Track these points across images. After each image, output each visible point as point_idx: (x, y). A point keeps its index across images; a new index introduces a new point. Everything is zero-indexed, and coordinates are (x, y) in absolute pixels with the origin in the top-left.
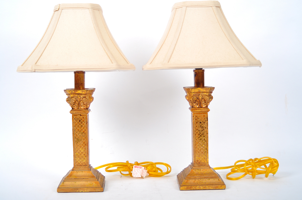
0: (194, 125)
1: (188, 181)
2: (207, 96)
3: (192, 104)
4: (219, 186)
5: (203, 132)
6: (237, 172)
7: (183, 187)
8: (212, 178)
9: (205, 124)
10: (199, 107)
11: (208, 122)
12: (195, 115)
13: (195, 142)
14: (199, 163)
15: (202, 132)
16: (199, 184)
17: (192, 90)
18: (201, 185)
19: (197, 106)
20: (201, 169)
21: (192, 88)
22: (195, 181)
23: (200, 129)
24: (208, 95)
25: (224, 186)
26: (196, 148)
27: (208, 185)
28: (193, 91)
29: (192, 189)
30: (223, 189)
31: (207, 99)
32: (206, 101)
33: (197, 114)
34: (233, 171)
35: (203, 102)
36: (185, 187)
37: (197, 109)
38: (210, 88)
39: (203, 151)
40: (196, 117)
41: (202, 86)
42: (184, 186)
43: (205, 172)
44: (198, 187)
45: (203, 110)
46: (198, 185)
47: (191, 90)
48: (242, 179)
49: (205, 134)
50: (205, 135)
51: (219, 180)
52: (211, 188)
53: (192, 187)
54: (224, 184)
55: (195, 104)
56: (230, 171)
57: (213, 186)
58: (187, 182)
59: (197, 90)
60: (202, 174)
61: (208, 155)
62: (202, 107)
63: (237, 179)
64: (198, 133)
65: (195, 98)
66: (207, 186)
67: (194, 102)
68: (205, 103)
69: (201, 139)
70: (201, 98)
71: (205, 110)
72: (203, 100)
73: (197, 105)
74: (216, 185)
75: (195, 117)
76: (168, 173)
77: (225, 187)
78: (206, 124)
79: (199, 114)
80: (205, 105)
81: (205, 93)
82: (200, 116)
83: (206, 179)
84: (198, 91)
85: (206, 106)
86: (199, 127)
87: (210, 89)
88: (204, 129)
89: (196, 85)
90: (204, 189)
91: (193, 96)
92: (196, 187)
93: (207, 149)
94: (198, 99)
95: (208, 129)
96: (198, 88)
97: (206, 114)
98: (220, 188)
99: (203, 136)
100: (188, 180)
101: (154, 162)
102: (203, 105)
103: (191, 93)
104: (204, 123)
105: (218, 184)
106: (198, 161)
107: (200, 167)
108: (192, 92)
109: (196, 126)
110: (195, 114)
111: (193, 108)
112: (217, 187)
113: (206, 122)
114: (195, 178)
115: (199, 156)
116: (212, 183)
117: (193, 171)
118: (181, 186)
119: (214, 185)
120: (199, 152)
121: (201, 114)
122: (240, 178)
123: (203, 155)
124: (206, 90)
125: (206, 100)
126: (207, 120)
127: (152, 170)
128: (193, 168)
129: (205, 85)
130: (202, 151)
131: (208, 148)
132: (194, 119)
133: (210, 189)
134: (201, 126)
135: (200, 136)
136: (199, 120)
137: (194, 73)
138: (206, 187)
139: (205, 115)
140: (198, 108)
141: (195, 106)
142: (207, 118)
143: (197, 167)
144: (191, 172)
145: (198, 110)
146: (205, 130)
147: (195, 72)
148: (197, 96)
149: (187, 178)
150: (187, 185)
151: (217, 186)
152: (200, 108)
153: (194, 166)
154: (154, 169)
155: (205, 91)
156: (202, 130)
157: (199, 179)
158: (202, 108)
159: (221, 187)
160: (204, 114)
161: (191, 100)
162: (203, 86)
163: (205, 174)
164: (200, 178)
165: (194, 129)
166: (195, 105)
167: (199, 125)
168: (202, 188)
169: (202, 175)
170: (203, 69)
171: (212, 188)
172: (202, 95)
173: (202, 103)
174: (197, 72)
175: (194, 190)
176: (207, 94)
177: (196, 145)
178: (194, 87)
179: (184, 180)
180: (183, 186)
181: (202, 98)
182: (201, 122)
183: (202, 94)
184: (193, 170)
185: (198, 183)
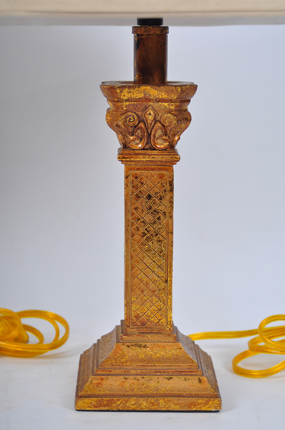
0: (129, 204)
1: (104, 382)
2: (170, 112)
3: (124, 136)
4: (200, 401)
5: (157, 226)
6: (267, 352)
7: (87, 400)
8: (180, 373)
9: (163, 201)
10: (147, 147)
11: (172, 197)
12: (132, 172)
13: (132, 257)
14: (143, 324)
15: (154, 226)
16: (136, 392)
17: (121, 92)
18: (142, 396)
19: (140, 146)
20: (147, 344)
21: (125, 85)
22: (123, 382)
23: (149, 218)
24: (175, 111)
25: (216, 401)
26: (134, 276)
27: (164, 396)
28: (126, 94)
29: (114, 406)
30: (214, 410)
31: (170, 123)
32: (169, 128)
33: (138, 169)
34: (254, 348)
35: (159, 133)
36: (93, 401)
37: (139, 154)
38: (181, 86)
39: (155, 288)
40: (136, 178)
41: (157, 80)
42: (89, 396)
43: (158, 355)
44: (133, 402)
45: (159, 158)
46: (133, 396)
47: (118, 91)
48: (279, 374)
49: (164, 234)
50: (161, 238)
51: (200, 381)
52: (173, 407)
53: (115, 403)
54: (217, 396)
55: (131, 138)
56: (247, 348)
57: (181, 402)
58: (99, 384)
59: (138, 93)
60: (149, 360)
61: (171, 299)
62: (154, 149)
63: (266, 374)
64: (142, 230)
65: (133, 117)
66: (161, 401)
67: (131, 130)
68: (166, 135)
69: (149, 250)
70: (151, 118)
71: (166, 158)
72: (159, 124)
73: (137, 141)
74: (191, 396)
75: (131, 178)
76: (57, 344)
77: (220, 405)
78: (165, 202)
79: (144, 169)
80: (165, 140)
81: (166, 104)
82: (147, 177)
83: (161, 378)
84: (141, 96)
85: (167, 144)
86: (145, 212)
87: (179, 90)
88: (159, 218)
89: (140, 76)
90: (153, 408)
91: (127, 111)
92: (126, 402)
93: (168, 281)
94: (143, 121)
95: (171, 217)
96: (143, 88)
97: (166, 169)
98: (203, 409)
99: (155, 238)
100: (102, 379)
101: (16, 308)
102: (159, 141)
103: (120, 101)
104: (161, 199)
105: (197, 396)
106: (137, 317)
107: (146, 338)
108: (122, 97)
109: (136, 209)
110: (131, 169)
111: (126, 152)
112: (195, 404)
113: (168, 197)
114: (126, 374)
115: (143, 303)
116: (179, 391)
117: (122, 350)
118: (81, 397)
119: (185, 397)
120: (143, 291)
121: (153, 169)
122: (273, 373)
123: (155, 299)
124: (168, 95)
125: (167, 124)
126: (172, 190)
127: (9, 336)
128: (122, 339)
129: (170, 77)
130: (152, 286)
131: (171, 277)
132: (131, 186)
133: (170, 409)
134: (150, 208)
135: (148, 239)
136: (144, 188)
137: (135, 37)
138: (158, 405)
139: (165, 172)
140: (144, 149)
141: (133, 145)
142: (171, 184)
143: (135, 338)
144: (116, 353)
145: (141, 158)
146: (164, 221)
147: (138, 35)
148: (140, 113)
149: (101, 373)
150: (98, 393)
151: (194, 400)
152: (149, 152)
153: (126, 335)
154: (14, 333)
155: (164, 96)
156: (155, 223)
157: (137, 375)
158: (155, 152)
159: (207, 403)
160: (160, 169)
161: (120, 123)
162: (162, 81)
163: (159, 360)
164: (143, 375)
165: (130, 218)
166: (134, 140)
167: (144, 204)
168: (144, 404)
169: (148, 362)
170: (164, 25)
171: (178, 408)
172: (153, 109)
173: (157, 135)
174: (142, 32)
175: (119, 411)
176: (173, 108)
177: (132, 268)
178: (134, 82)
179: (91, 377)
180: (85, 397)
181: (155, 118)
182: (149, 197)
183: (156, 105)
184: (122, 347)
185: (133, 390)
